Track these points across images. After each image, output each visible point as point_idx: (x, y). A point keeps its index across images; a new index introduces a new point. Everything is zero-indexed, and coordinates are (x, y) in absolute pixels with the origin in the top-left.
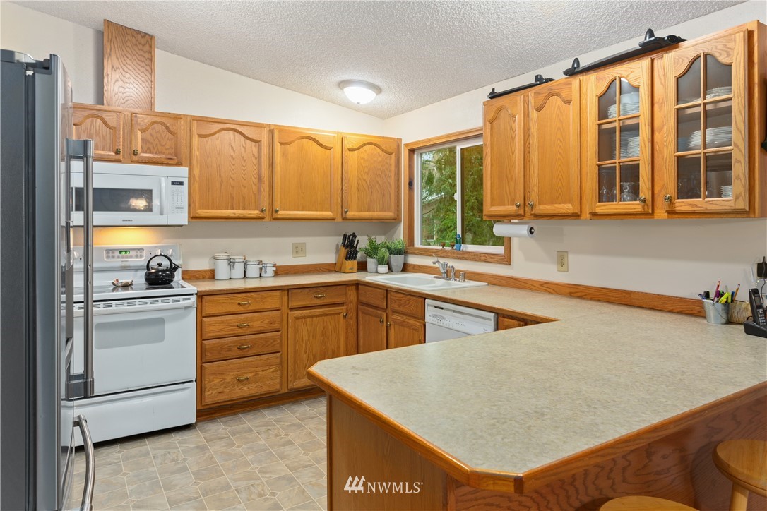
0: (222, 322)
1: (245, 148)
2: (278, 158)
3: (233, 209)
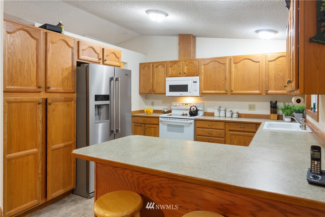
0: (203, 130)
1: (220, 67)
2: (233, 69)
3: (215, 90)
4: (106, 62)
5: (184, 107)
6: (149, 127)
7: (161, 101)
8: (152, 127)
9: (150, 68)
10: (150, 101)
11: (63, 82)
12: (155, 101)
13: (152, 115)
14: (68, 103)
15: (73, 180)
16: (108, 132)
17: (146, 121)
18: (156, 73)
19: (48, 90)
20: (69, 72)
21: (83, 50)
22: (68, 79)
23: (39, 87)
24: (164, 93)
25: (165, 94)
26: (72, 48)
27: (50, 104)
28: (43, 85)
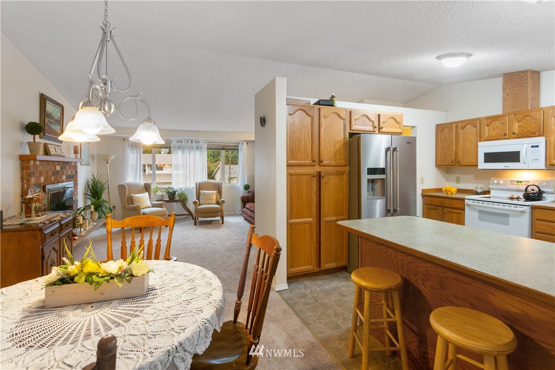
4: (383, 130)
5: (515, 187)
6: (448, 212)
7: (472, 177)
8: (454, 213)
9: (452, 130)
10: (454, 176)
11: (335, 154)
12: (462, 177)
13: (454, 196)
14: (340, 176)
15: (345, 256)
16: (384, 211)
17: (444, 203)
18: (461, 137)
19: (321, 164)
20: (341, 144)
21: (355, 120)
22: (340, 152)
23: (314, 161)
24: (476, 164)
25: (477, 166)
26: (344, 119)
27: (323, 177)
28: (316, 159)
